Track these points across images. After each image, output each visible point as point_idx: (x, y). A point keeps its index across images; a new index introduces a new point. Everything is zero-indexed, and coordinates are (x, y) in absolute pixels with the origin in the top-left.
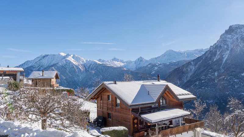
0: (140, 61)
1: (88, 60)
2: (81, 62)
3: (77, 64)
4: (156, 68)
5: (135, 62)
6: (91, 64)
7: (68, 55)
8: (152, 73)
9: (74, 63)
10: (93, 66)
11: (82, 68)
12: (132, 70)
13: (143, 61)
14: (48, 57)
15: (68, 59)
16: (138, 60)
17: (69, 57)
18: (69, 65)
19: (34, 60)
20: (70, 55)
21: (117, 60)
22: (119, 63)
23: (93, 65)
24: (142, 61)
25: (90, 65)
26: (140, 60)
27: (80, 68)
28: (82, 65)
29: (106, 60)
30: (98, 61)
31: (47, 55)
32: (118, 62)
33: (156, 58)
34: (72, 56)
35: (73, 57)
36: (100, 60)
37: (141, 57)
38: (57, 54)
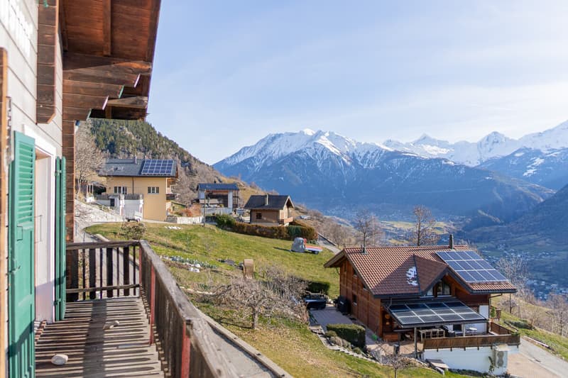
0: (494, 142)
1: (363, 143)
2: (346, 147)
3: (338, 152)
4: (539, 161)
5: (480, 145)
6: (368, 153)
7: (319, 134)
8: (525, 174)
9: (333, 150)
10: (373, 157)
11: (348, 161)
12: (471, 165)
13: (502, 142)
14: (281, 138)
15: (319, 141)
16: (488, 140)
17: (322, 137)
18: (322, 155)
19: (256, 145)
20: (323, 134)
21: (432, 142)
22: (435, 148)
23: (372, 155)
24: (497, 142)
25: (366, 155)
26: (492, 140)
27: (343, 161)
28: (348, 154)
29: (404, 143)
30: (384, 144)
31: (280, 135)
32: (432, 146)
33: (540, 134)
34: (327, 134)
35: (330, 138)
36: (388, 143)
37: (495, 133)
38: (298, 132)
